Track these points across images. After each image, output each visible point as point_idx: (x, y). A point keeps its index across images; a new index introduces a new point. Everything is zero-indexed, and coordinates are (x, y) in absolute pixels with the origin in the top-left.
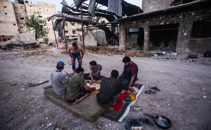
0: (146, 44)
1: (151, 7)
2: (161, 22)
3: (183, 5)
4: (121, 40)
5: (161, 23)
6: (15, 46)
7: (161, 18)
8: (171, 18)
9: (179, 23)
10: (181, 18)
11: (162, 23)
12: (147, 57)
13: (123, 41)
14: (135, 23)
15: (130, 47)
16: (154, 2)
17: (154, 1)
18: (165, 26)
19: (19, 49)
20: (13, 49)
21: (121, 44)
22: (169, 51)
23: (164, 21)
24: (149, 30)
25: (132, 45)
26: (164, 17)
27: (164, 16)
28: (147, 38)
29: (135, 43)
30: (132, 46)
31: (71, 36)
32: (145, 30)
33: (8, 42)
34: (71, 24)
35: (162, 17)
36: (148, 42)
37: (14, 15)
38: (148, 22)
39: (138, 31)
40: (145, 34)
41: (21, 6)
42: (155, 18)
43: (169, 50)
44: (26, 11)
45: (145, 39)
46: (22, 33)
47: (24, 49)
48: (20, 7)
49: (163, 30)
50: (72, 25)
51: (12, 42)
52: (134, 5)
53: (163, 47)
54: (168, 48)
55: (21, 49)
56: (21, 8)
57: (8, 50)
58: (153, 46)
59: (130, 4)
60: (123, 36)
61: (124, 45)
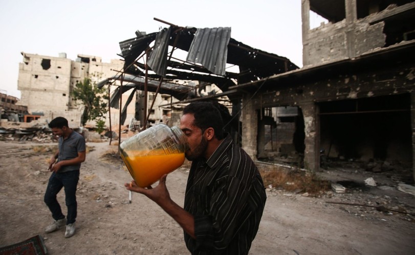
0: (309, 150)
1: (325, 60)
2: (348, 90)
3: (409, 42)
4: (246, 136)
5: (348, 95)
6: (39, 132)
7: (347, 81)
8: (377, 81)
9: (409, 94)
10: (411, 79)
11: (353, 95)
12: (307, 194)
13: (252, 138)
14: (278, 94)
15: (272, 154)
16: (332, 51)
17: (331, 49)
18: (362, 101)
19: (44, 138)
20: (34, 136)
21: (246, 145)
22: (389, 177)
23: (358, 89)
24: (317, 113)
25: (280, 149)
26: (355, 79)
27: (355, 77)
28: (313, 134)
29: (289, 145)
30: (277, 153)
31: (159, 121)
32: (305, 112)
33: (32, 124)
34: (162, 97)
35: (351, 80)
36: (315, 145)
37: (69, 80)
38: (312, 93)
39: (296, 115)
40: (307, 123)
41: (83, 66)
42: (329, 83)
43: (392, 170)
44: (88, 73)
45: (307, 135)
46: (73, 110)
47: (51, 139)
48: (81, 67)
49: (357, 112)
50: (164, 99)
51: (38, 124)
52: (272, 54)
53: (371, 161)
54: (386, 163)
55: (47, 138)
56: (82, 69)
57: (24, 138)
58: (339, 156)
59: (260, 51)
60: (251, 127)
61: (253, 148)
